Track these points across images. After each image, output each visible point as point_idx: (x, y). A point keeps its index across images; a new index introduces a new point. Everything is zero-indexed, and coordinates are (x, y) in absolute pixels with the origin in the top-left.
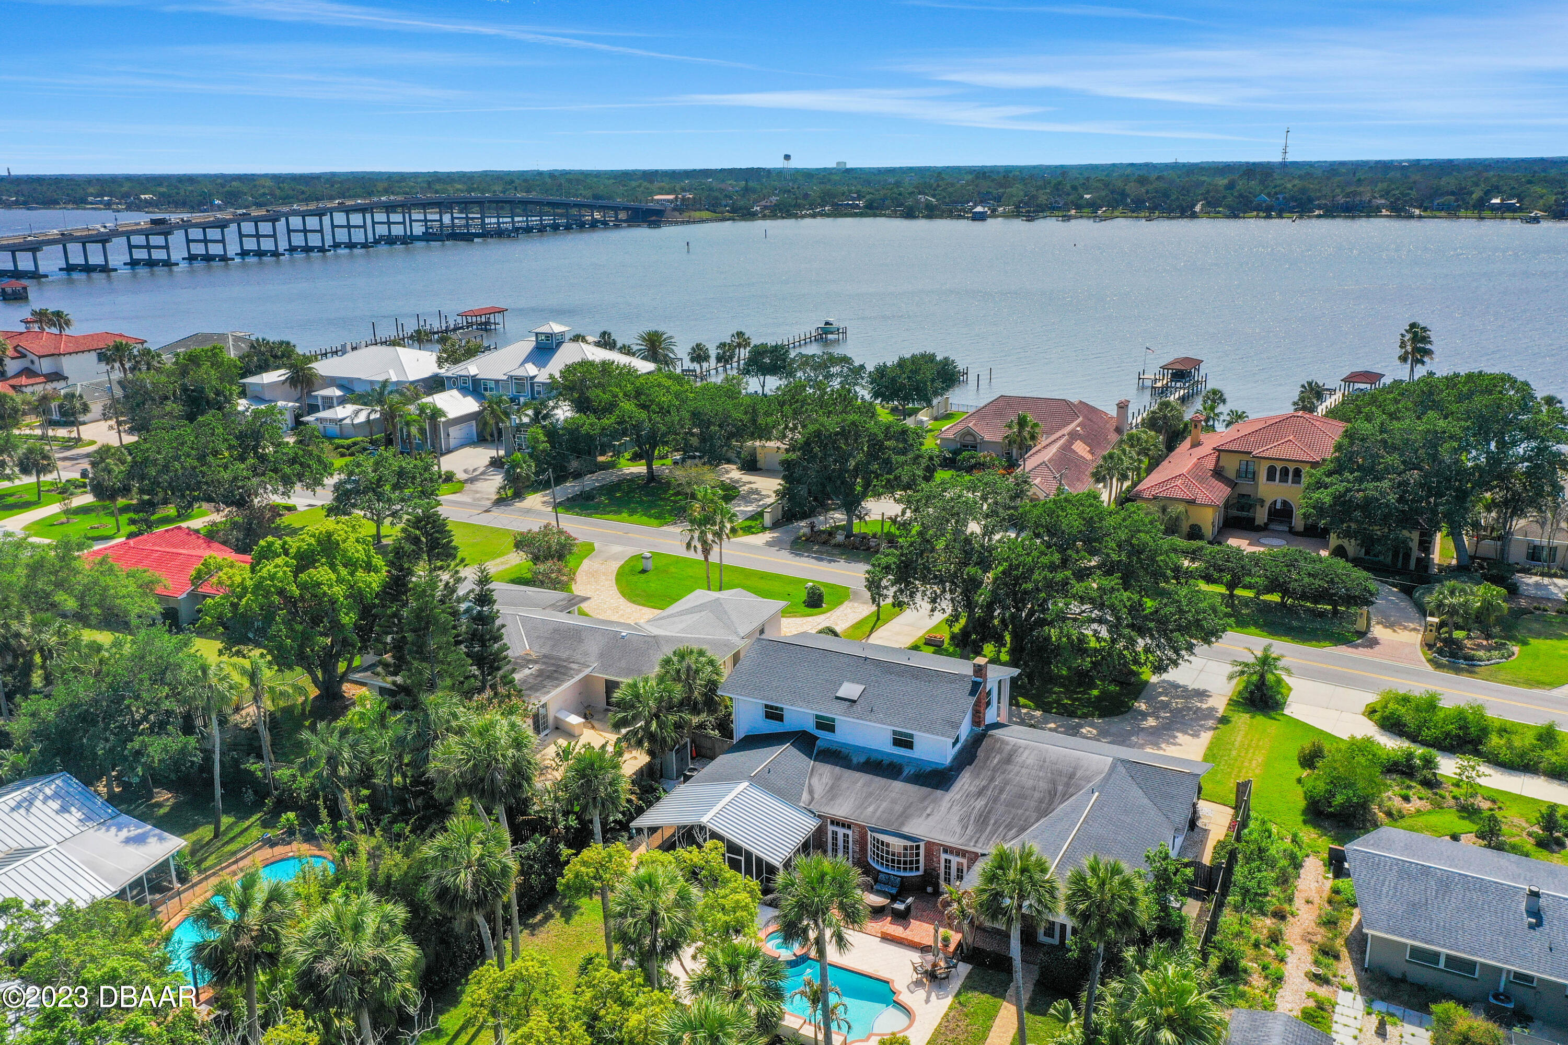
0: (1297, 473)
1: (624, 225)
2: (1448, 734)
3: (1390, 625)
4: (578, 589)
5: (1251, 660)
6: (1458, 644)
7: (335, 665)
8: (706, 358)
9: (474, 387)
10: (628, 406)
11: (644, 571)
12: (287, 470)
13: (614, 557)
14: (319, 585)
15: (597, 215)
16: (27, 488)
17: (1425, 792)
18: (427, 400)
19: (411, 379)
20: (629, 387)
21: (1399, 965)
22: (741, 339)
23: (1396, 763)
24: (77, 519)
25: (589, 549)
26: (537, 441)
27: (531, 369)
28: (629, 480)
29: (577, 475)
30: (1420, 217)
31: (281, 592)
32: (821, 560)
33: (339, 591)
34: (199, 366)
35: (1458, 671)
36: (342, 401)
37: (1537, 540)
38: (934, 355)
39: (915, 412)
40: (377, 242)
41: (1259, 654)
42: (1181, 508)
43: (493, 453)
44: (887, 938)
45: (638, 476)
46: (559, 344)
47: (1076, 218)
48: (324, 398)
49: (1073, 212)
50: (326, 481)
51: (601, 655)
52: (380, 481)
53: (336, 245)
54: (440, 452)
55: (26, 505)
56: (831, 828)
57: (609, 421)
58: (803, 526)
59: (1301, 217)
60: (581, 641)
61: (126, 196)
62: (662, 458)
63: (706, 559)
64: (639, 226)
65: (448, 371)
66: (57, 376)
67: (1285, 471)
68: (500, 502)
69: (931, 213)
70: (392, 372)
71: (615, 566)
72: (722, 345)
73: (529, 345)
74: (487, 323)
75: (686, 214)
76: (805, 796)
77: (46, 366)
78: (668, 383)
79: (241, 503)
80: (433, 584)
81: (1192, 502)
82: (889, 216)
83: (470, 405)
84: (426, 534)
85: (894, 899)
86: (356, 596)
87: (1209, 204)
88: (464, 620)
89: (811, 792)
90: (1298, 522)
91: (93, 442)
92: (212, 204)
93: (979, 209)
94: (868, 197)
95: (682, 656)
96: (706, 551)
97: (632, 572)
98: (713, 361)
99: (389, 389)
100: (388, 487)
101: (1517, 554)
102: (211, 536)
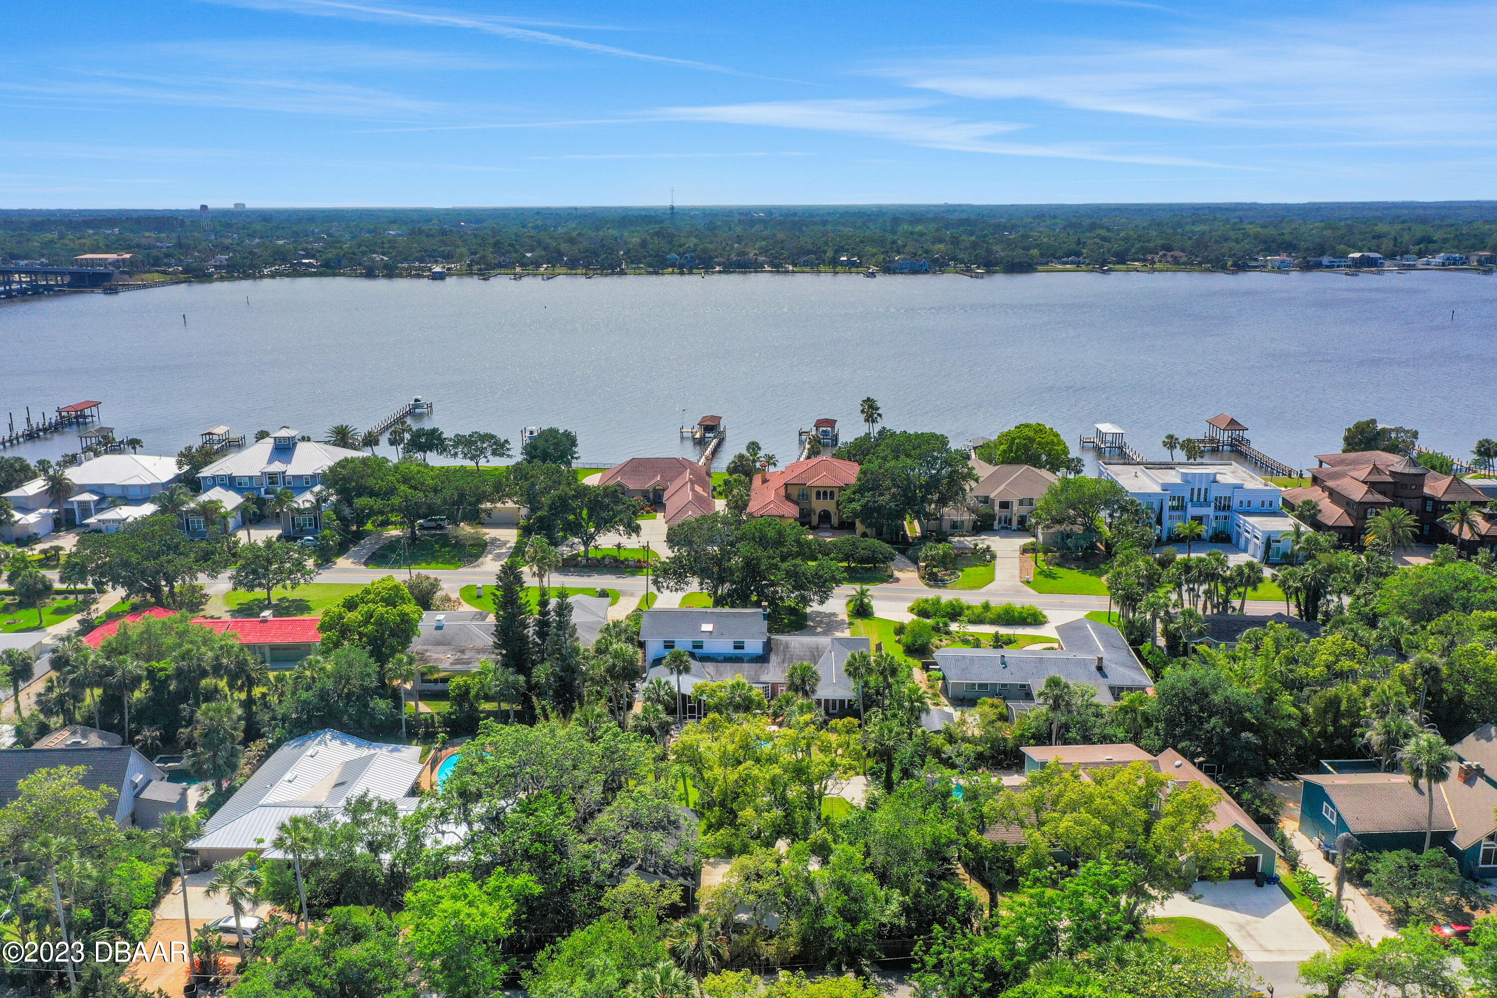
0: (832, 493)
3: (901, 570)
5: (855, 593)
6: (935, 574)
9: (230, 483)
11: (479, 597)
15: (25, 278)
17: (947, 637)
18: (206, 497)
21: (961, 693)
27: (280, 466)
28: (397, 541)
30: (793, 272)
35: (939, 587)
37: (955, 518)
46: (295, 444)
49: (520, 270)
59: (706, 272)
63: (541, 582)
67: (825, 493)
68: (320, 566)
70: (141, 476)
73: (268, 447)
74: (84, 416)
75: (137, 277)
76: (708, 676)
81: (780, 517)
83: (236, 497)
90: (835, 520)
93: (433, 269)
96: (541, 577)
101: (946, 526)
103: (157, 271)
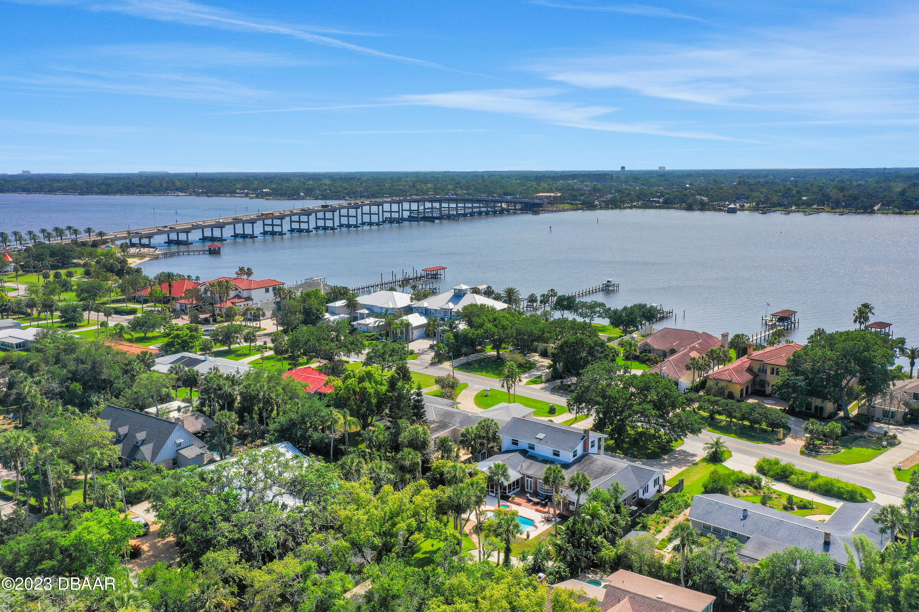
1: (519, 212)
2: (777, 474)
3: (795, 438)
4: (458, 400)
5: (712, 442)
6: (820, 447)
7: (367, 419)
8: (536, 301)
9: (425, 312)
10: (489, 325)
11: (486, 396)
12: (350, 347)
13: (475, 390)
14: (366, 389)
15: (504, 205)
16: (245, 348)
18: (405, 318)
19: (399, 306)
20: (491, 317)
21: (700, 530)
22: (553, 293)
23: (747, 480)
24: (266, 361)
25: (466, 386)
26: (449, 338)
27: (451, 306)
28: (488, 358)
29: (466, 355)
31: (354, 390)
32: (562, 396)
33: (372, 391)
34: (310, 298)
36: (368, 316)
38: (645, 305)
39: (631, 332)
40: (384, 222)
41: (715, 440)
42: (724, 384)
43: (431, 342)
44: (537, 510)
45: (493, 356)
46: (464, 294)
47: (794, 212)
48: (360, 314)
49: (793, 208)
50: (363, 352)
51: (460, 422)
52: (384, 353)
53: (363, 224)
54: (409, 340)
55: (245, 355)
56: (526, 478)
57: (480, 331)
58: (558, 382)
60: (454, 416)
61: (255, 189)
62: (504, 348)
63: (509, 391)
64: (527, 213)
65: (416, 304)
66: (249, 299)
67: (778, 370)
68: (432, 364)
69: (703, 207)
70: (390, 303)
71: (475, 393)
72: (543, 295)
73: (451, 294)
74: (436, 274)
75: (555, 206)
76: (519, 468)
77: (245, 294)
78: (508, 316)
79: (330, 359)
80: (403, 388)
81: (730, 382)
82: (677, 209)
83: (423, 320)
84: (402, 372)
85: (542, 500)
86: (377, 393)
87: (883, 205)
88: (412, 401)
89: (522, 467)
91: (265, 329)
92: (299, 195)
93: (732, 206)
94: (666, 196)
95: (485, 421)
96: (509, 388)
97: (482, 396)
98: (539, 302)
99: (389, 312)
100: (387, 356)
101: (879, 414)
102: (320, 370)
103: (568, 203)
